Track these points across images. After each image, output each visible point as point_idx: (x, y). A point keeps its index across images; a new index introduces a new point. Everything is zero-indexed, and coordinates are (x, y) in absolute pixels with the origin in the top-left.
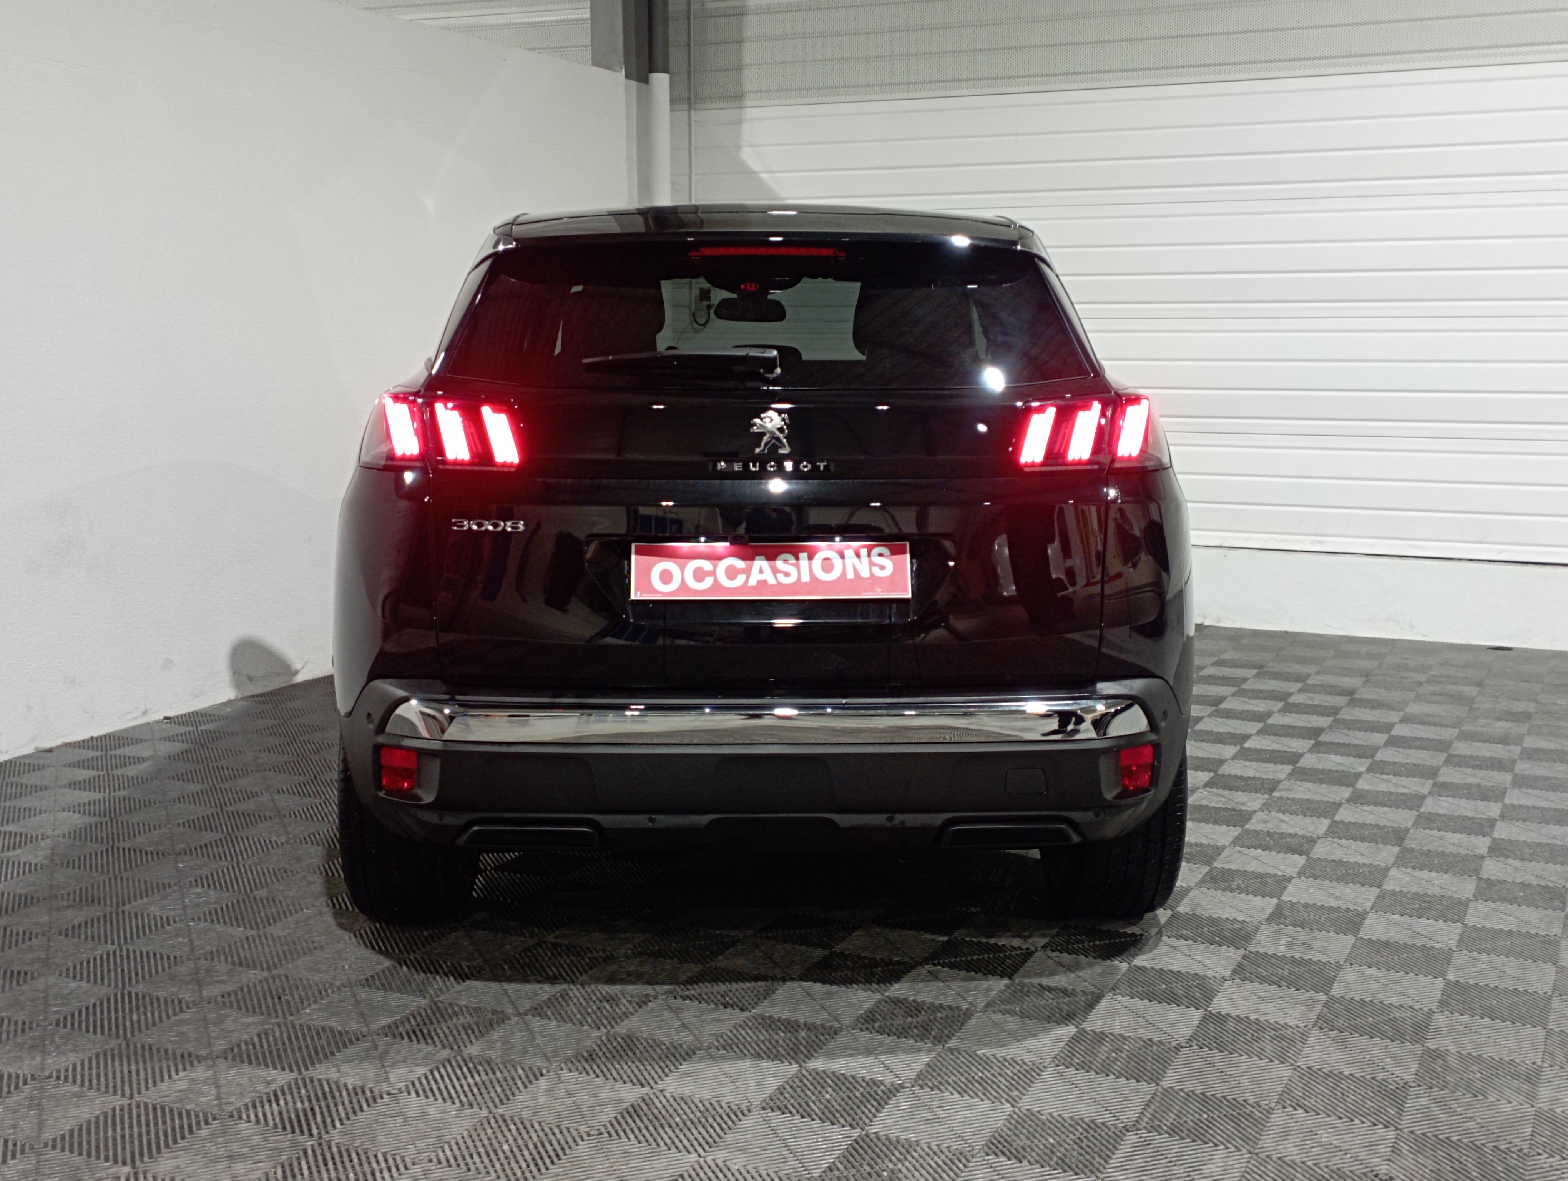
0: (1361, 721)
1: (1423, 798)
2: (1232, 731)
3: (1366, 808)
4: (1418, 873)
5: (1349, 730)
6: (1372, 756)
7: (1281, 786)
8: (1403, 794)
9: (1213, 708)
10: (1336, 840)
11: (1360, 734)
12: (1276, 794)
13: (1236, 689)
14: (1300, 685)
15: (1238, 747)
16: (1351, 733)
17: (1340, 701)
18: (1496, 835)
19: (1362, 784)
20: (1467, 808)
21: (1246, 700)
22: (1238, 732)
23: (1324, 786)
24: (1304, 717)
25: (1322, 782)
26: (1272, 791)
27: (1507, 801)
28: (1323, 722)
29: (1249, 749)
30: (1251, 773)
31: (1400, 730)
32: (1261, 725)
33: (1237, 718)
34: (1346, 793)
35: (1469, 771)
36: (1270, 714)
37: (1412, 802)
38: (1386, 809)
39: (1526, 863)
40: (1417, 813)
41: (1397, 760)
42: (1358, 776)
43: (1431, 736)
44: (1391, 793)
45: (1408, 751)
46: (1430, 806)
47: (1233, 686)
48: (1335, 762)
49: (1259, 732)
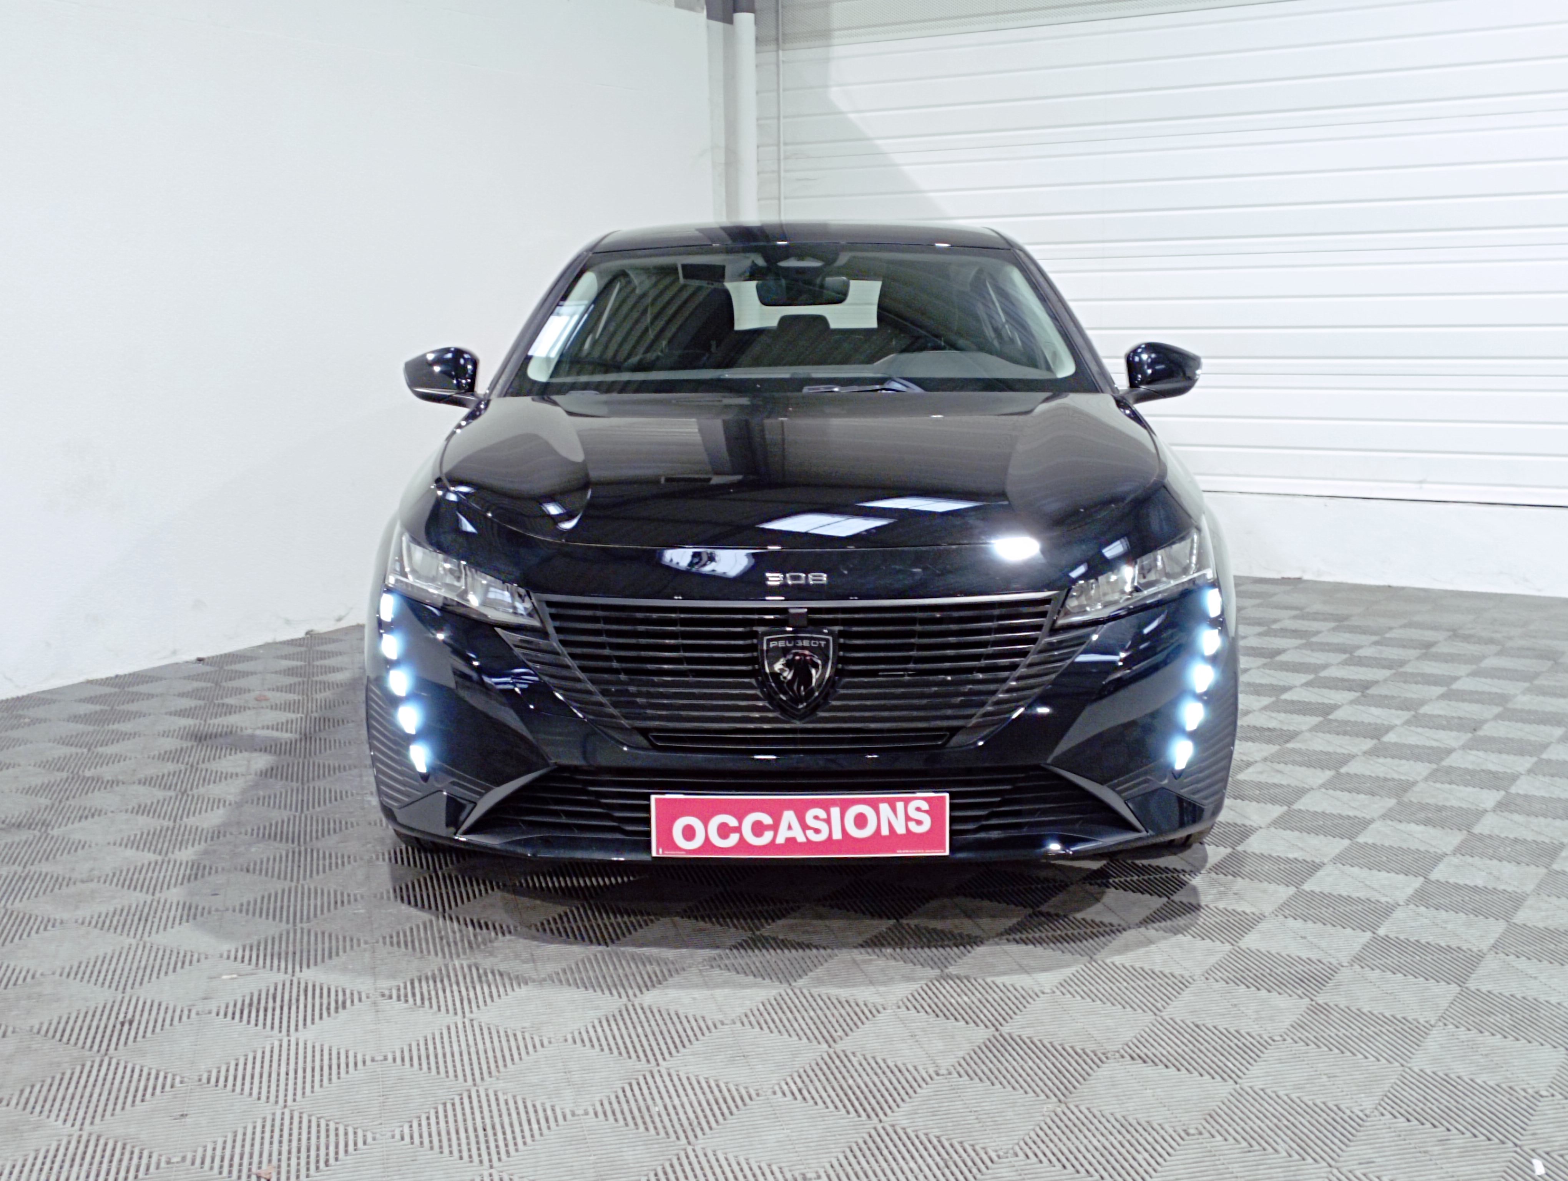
0: (1423, 675)
1: (1449, 752)
2: (1275, 682)
3: (1381, 760)
4: (1402, 826)
5: (1405, 682)
6: (1416, 710)
7: (1299, 737)
8: (1431, 748)
9: (1268, 660)
10: (1331, 792)
11: (1414, 687)
12: (1290, 745)
13: (1304, 641)
14: (1375, 638)
15: (1273, 699)
16: (1406, 686)
17: (1412, 653)
18: (1513, 790)
19: (1391, 738)
20: (1493, 762)
21: (1309, 652)
22: (1281, 683)
23: (1347, 737)
24: (1362, 670)
25: (1345, 733)
26: (1287, 742)
27: (1544, 756)
28: (1379, 674)
29: (1286, 700)
30: (1272, 724)
31: (1465, 684)
32: (1311, 677)
33: (1287, 670)
34: (1368, 744)
35: (1520, 725)
36: (1325, 667)
37: (1437, 754)
38: (1403, 762)
39: (1532, 819)
40: (1434, 766)
41: (1442, 713)
42: (1388, 729)
43: (1494, 690)
44: (1417, 746)
45: (1461, 704)
46: (1454, 760)
47: (1301, 638)
48: (1374, 715)
49: (1308, 684)
